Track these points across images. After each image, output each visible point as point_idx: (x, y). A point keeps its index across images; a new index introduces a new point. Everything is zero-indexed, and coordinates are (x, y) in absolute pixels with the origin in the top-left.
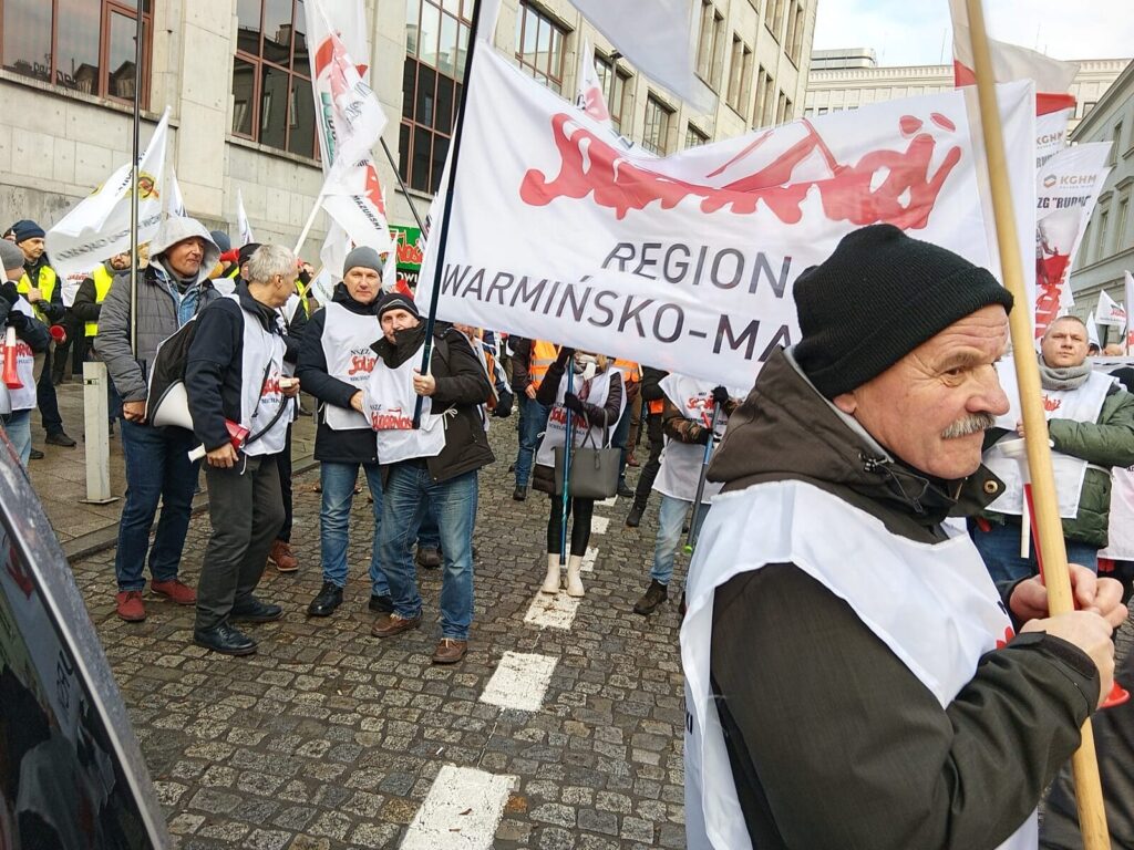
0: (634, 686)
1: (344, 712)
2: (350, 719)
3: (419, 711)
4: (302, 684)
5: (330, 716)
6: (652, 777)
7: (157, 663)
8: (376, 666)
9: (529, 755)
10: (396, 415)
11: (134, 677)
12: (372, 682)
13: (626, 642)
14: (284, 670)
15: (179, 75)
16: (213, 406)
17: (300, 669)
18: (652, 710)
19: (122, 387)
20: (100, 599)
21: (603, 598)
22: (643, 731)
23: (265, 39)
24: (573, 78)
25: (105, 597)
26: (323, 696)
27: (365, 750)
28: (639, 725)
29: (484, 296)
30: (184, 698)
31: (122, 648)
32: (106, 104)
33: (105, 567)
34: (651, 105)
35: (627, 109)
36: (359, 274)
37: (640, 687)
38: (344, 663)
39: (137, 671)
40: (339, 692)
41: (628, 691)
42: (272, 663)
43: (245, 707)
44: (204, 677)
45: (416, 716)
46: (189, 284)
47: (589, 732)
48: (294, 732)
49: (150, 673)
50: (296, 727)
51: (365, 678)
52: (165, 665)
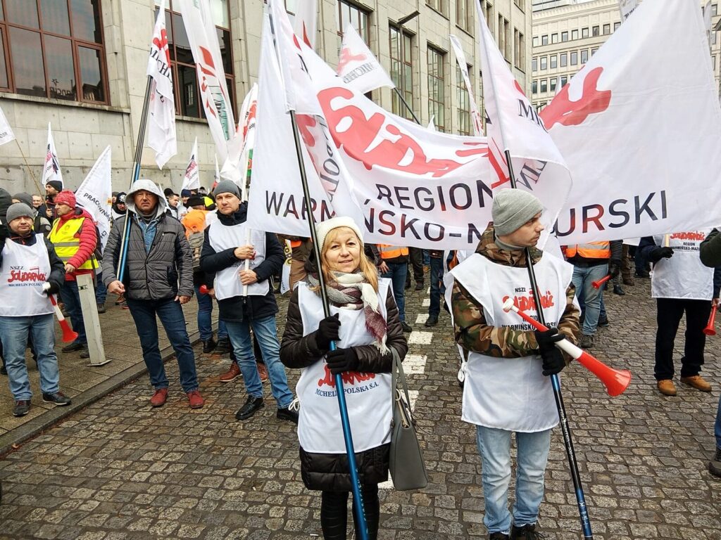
0: (460, 460)
1: (257, 504)
2: (261, 509)
3: (309, 498)
4: (229, 485)
5: (248, 508)
6: (479, 534)
7: (132, 479)
8: (279, 465)
9: (389, 525)
11: (117, 492)
12: (277, 477)
13: (452, 426)
14: (217, 475)
15: (126, 80)
17: (228, 473)
18: (474, 478)
20: (97, 435)
21: (433, 393)
22: (469, 496)
23: (177, 47)
24: (377, 42)
25: (101, 432)
26: (243, 493)
27: (272, 533)
28: (466, 491)
30: (149, 505)
31: (110, 471)
32: (83, 105)
33: (101, 411)
34: (430, 51)
35: (415, 56)
37: (465, 461)
38: (257, 465)
39: (119, 487)
40: (254, 488)
41: (456, 464)
42: (207, 471)
43: (190, 507)
44: (163, 487)
45: (307, 502)
47: (430, 501)
48: (223, 524)
49: (126, 488)
50: (225, 520)
51: (272, 475)
52: (138, 480)
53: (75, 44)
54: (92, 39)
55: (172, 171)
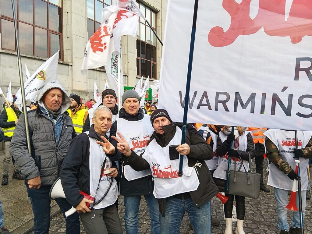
10: (169, 170)
16: (70, 184)
19: (25, 172)
29: (213, 107)
36: (130, 101)
46: (58, 114)
53: (50, 32)
54: (58, 31)
55: (89, 93)
